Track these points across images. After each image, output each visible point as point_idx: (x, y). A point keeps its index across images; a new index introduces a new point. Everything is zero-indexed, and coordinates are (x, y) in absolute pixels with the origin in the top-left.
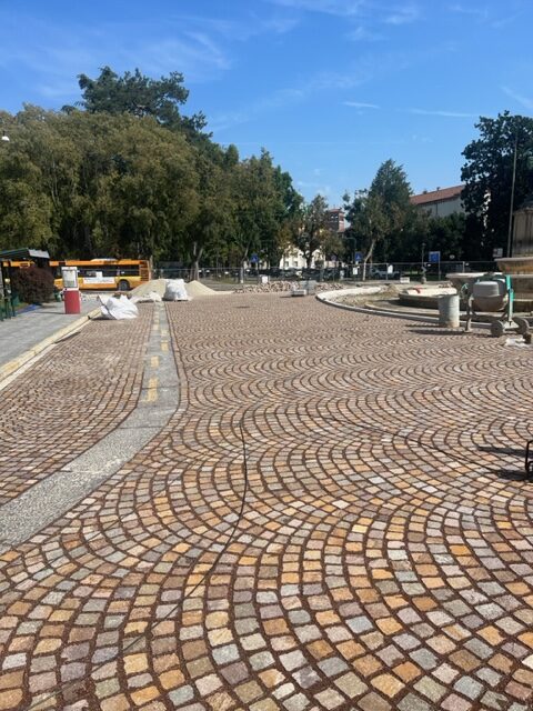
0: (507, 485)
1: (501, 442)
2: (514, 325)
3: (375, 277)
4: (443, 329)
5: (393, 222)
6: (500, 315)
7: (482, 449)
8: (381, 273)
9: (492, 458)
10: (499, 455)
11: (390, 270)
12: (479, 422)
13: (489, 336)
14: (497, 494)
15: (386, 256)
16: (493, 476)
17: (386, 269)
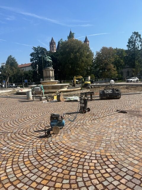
0: (41, 140)
1: (40, 129)
2: (45, 98)
3: (10, 87)
4: (28, 100)
5: (13, 72)
6: (41, 95)
7: (35, 132)
8: (12, 86)
9: (38, 133)
10: (39, 132)
11: (14, 85)
12: (35, 124)
13: (39, 101)
14: (38, 143)
15: (13, 81)
16: (38, 138)
17: (13, 85)
